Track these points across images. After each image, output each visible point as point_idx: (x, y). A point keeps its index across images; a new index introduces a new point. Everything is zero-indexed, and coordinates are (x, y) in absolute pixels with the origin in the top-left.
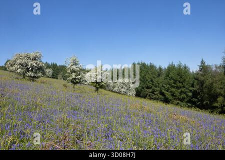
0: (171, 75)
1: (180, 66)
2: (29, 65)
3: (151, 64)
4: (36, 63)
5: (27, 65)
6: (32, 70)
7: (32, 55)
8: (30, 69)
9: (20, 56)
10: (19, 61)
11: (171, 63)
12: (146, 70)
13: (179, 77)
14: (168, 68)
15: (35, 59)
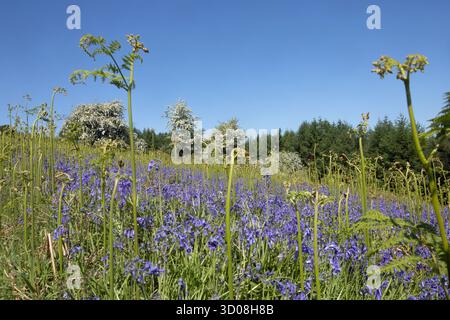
0: (384, 142)
1: (402, 123)
2: (102, 125)
3: (340, 123)
4: (114, 122)
5: (97, 125)
6: (106, 135)
7: (107, 106)
8: (103, 133)
9: (84, 110)
10: (83, 119)
11: (382, 120)
12: (330, 135)
13: (400, 147)
14: (378, 128)
15: (112, 115)
